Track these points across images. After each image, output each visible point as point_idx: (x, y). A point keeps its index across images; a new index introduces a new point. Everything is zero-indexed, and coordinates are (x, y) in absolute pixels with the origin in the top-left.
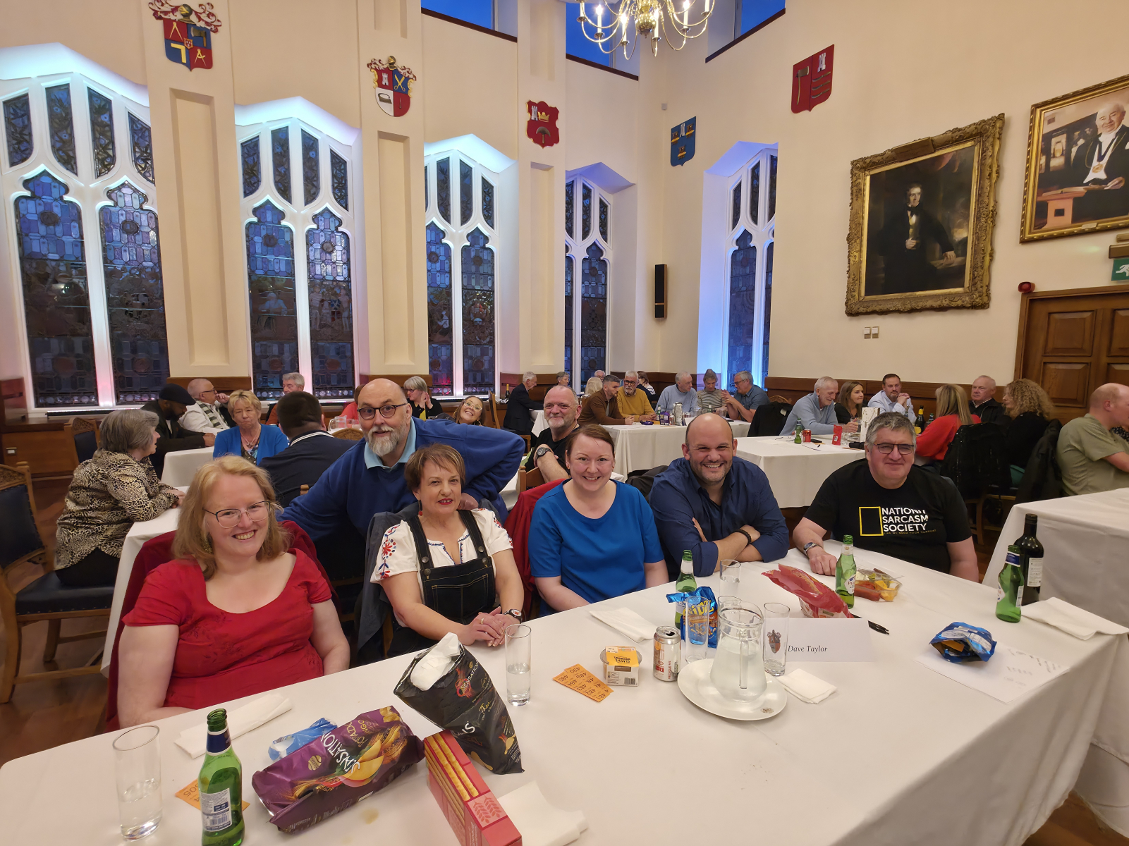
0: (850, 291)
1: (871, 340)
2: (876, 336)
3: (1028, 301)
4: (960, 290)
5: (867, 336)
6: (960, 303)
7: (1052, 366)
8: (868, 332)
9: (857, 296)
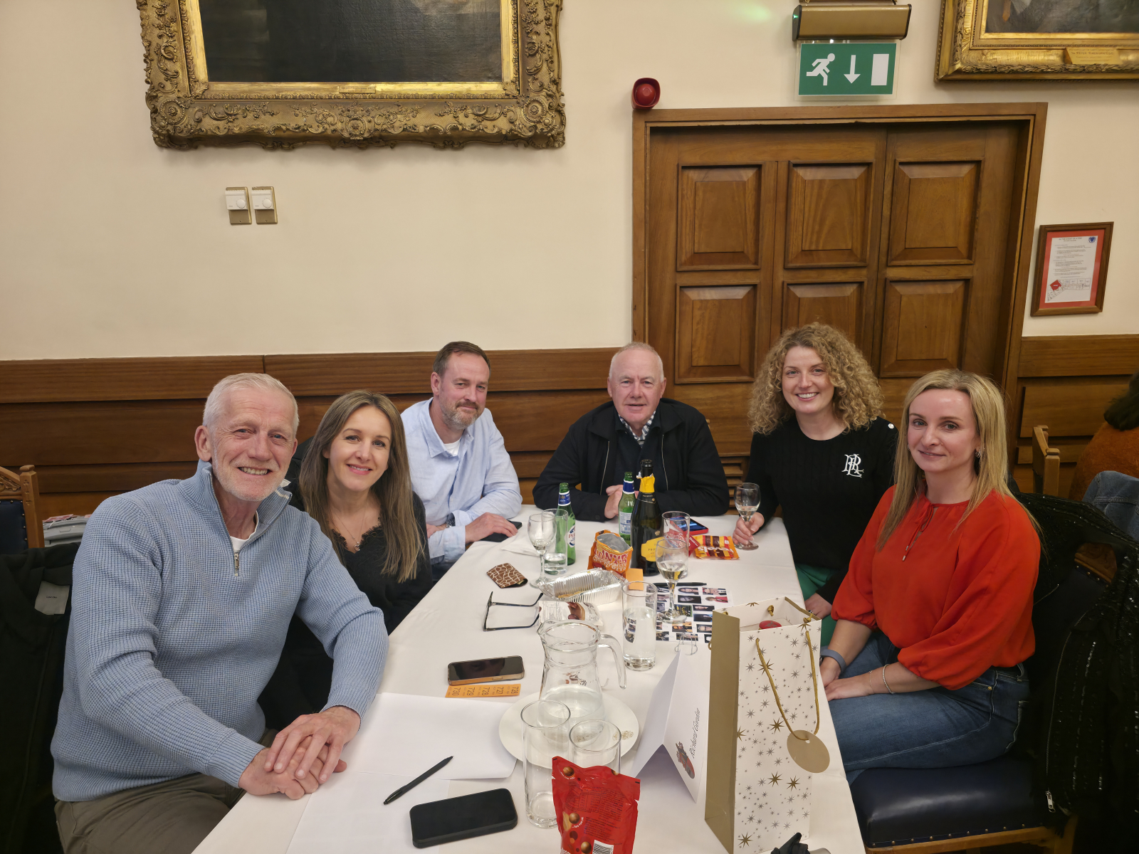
0: (155, 56)
1: (254, 230)
2: (267, 216)
3: (648, 132)
4: (490, 87)
5: (238, 217)
6: (503, 125)
7: (693, 295)
8: (242, 204)
9: (183, 79)
